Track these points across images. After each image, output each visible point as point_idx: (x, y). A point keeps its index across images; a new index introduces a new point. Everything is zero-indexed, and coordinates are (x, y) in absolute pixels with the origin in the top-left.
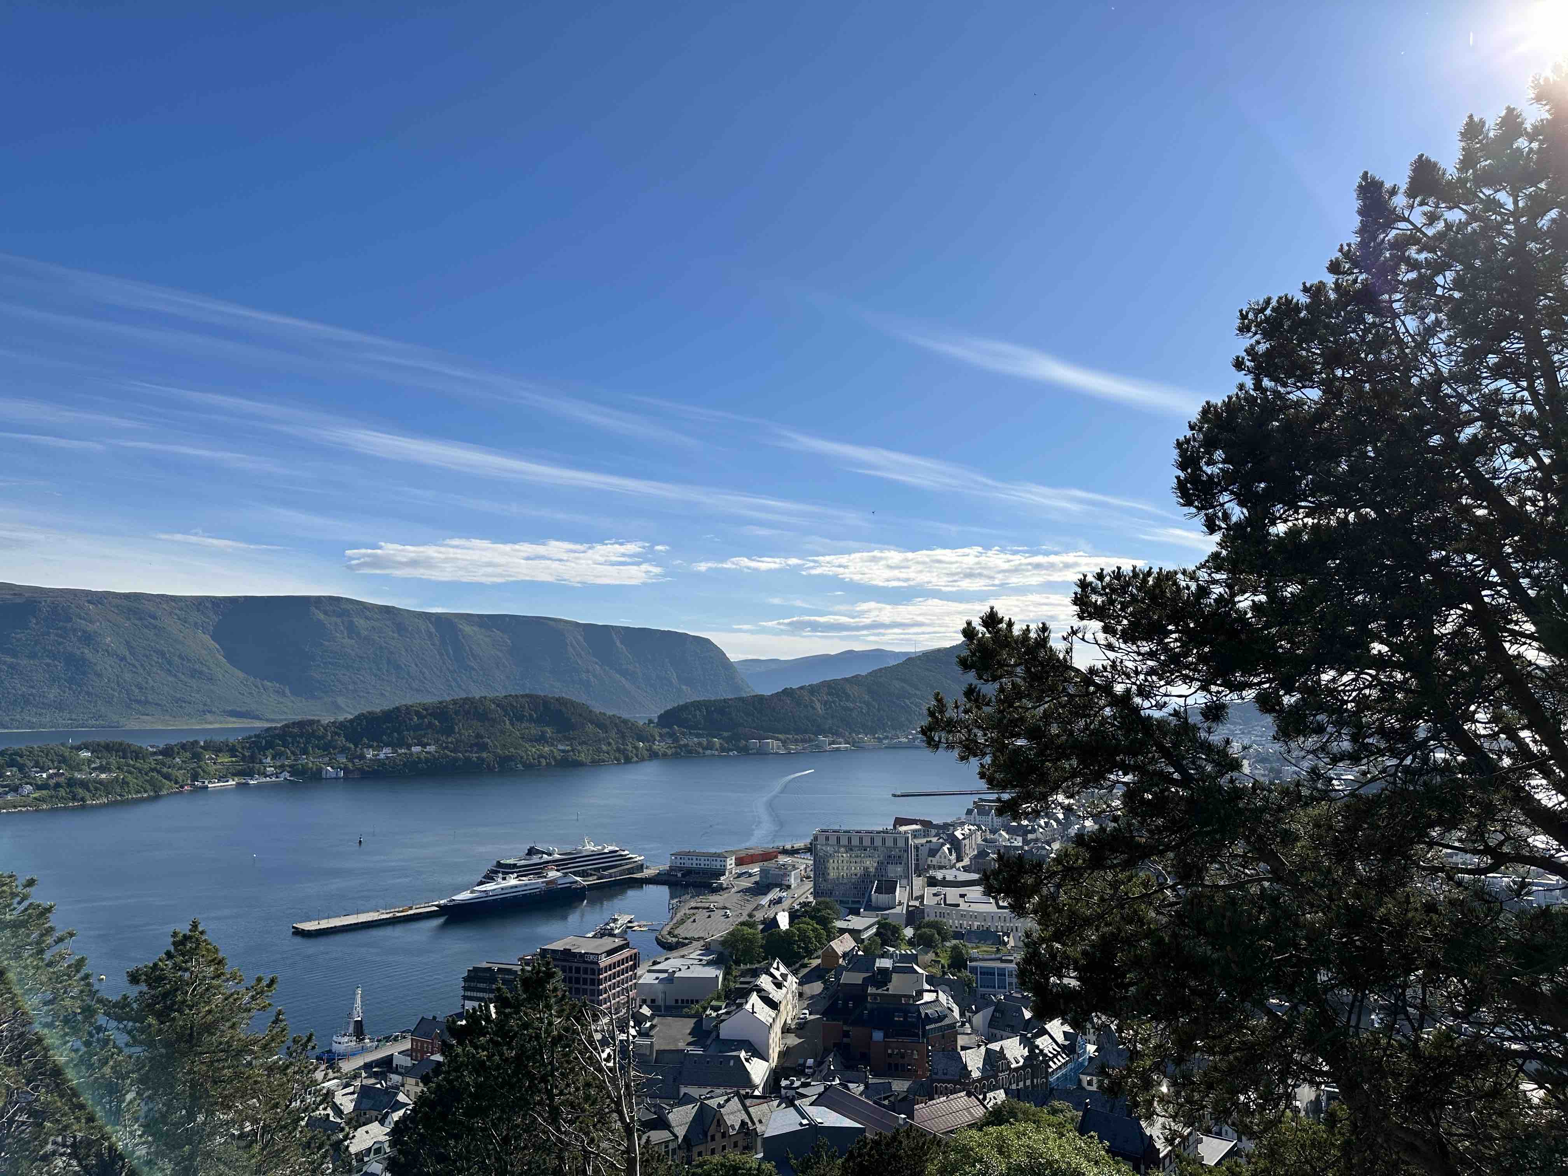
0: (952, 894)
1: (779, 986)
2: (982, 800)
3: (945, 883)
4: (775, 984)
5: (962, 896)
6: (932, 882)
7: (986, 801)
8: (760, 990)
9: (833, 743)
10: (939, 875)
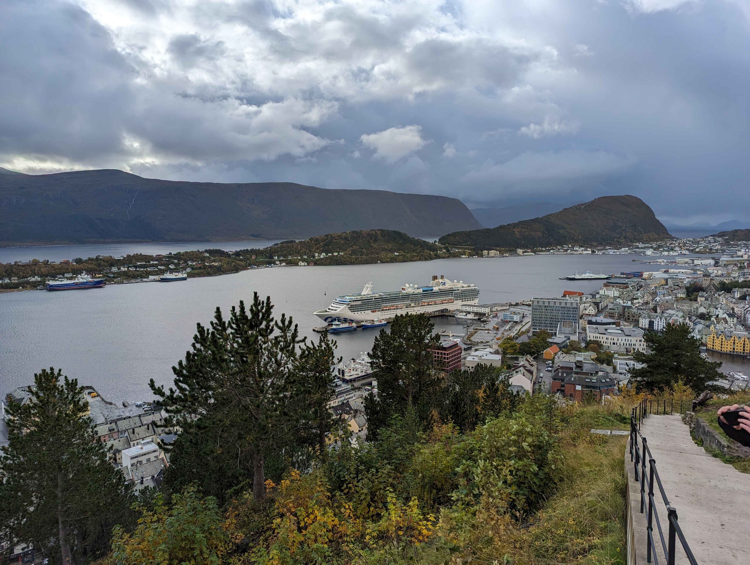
0: (601, 328)
1: (532, 365)
2: (608, 283)
3: (596, 323)
4: (530, 365)
5: (606, 330)
6: (590, 323)
7: (610, 283)
8: (524, 367)
9: (526, 252)
10: (594, 319)
